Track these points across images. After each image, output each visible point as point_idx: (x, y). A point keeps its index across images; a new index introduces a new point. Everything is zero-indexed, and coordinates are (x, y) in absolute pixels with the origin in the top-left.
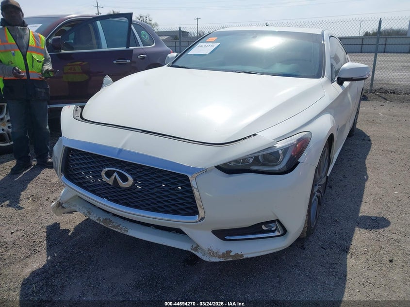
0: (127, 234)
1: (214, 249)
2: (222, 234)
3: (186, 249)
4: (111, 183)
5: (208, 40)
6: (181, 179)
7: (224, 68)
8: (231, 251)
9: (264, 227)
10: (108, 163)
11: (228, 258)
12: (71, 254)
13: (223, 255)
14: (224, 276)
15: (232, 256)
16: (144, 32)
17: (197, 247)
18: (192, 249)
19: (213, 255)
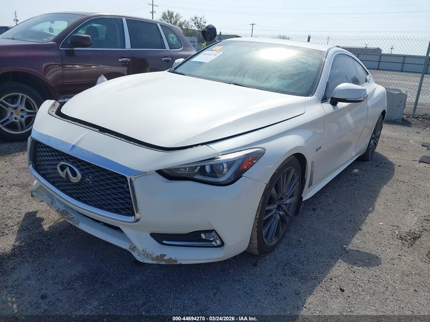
0: (77, 226)
1: (149, 251)
2: (159, 238)
3: (124, 247)
4: (64, 176)
5: (213, 49)
6: (122, 180)
7: (218, 77)
8: (165, 255)
9: (203, 236)
10: (63, 157)
11: (161, 262)
12: (33, 240)
13: (157, 258)
14: (165, 280)
15: (165, 260)
16: (172, 35)
17: (134, 248)
18: (130, 248)
19: (147, 256)
